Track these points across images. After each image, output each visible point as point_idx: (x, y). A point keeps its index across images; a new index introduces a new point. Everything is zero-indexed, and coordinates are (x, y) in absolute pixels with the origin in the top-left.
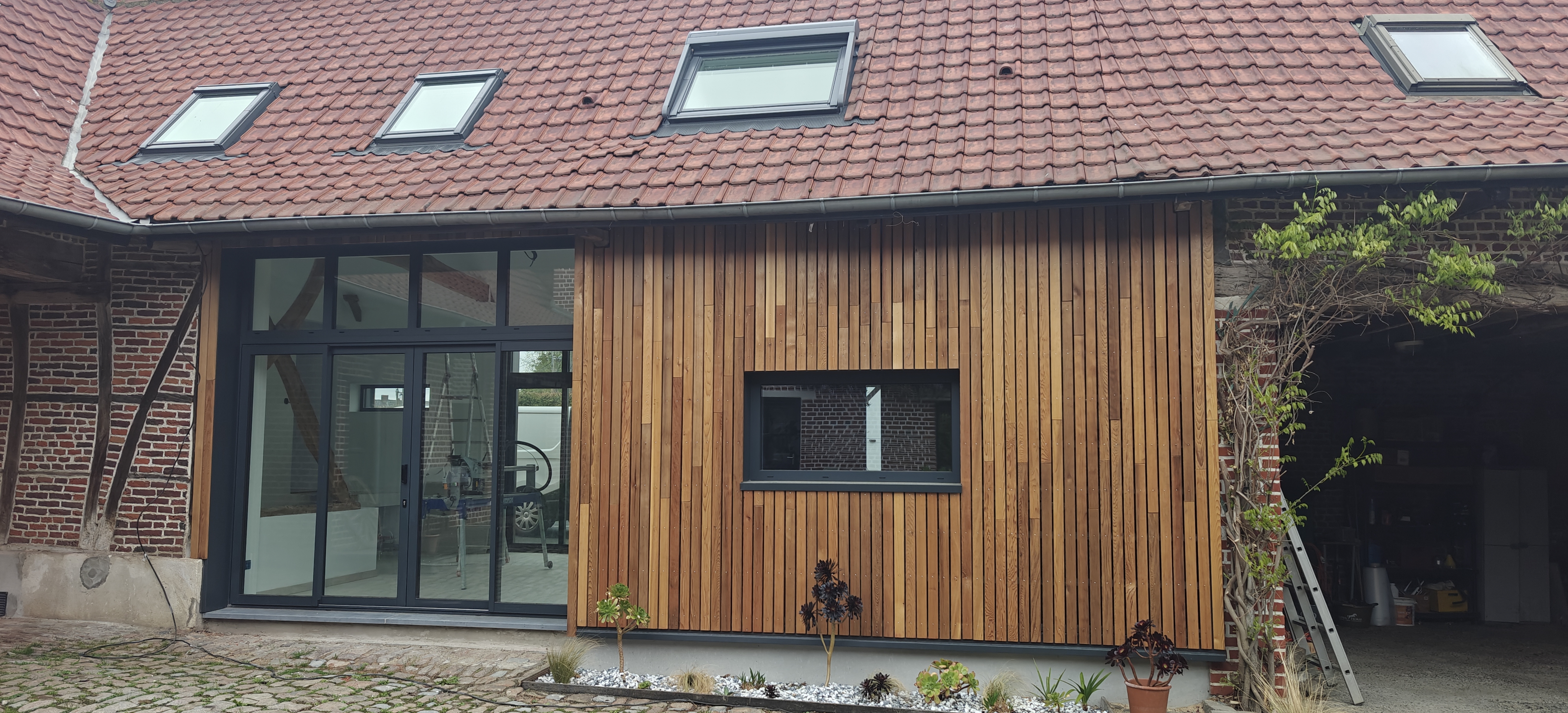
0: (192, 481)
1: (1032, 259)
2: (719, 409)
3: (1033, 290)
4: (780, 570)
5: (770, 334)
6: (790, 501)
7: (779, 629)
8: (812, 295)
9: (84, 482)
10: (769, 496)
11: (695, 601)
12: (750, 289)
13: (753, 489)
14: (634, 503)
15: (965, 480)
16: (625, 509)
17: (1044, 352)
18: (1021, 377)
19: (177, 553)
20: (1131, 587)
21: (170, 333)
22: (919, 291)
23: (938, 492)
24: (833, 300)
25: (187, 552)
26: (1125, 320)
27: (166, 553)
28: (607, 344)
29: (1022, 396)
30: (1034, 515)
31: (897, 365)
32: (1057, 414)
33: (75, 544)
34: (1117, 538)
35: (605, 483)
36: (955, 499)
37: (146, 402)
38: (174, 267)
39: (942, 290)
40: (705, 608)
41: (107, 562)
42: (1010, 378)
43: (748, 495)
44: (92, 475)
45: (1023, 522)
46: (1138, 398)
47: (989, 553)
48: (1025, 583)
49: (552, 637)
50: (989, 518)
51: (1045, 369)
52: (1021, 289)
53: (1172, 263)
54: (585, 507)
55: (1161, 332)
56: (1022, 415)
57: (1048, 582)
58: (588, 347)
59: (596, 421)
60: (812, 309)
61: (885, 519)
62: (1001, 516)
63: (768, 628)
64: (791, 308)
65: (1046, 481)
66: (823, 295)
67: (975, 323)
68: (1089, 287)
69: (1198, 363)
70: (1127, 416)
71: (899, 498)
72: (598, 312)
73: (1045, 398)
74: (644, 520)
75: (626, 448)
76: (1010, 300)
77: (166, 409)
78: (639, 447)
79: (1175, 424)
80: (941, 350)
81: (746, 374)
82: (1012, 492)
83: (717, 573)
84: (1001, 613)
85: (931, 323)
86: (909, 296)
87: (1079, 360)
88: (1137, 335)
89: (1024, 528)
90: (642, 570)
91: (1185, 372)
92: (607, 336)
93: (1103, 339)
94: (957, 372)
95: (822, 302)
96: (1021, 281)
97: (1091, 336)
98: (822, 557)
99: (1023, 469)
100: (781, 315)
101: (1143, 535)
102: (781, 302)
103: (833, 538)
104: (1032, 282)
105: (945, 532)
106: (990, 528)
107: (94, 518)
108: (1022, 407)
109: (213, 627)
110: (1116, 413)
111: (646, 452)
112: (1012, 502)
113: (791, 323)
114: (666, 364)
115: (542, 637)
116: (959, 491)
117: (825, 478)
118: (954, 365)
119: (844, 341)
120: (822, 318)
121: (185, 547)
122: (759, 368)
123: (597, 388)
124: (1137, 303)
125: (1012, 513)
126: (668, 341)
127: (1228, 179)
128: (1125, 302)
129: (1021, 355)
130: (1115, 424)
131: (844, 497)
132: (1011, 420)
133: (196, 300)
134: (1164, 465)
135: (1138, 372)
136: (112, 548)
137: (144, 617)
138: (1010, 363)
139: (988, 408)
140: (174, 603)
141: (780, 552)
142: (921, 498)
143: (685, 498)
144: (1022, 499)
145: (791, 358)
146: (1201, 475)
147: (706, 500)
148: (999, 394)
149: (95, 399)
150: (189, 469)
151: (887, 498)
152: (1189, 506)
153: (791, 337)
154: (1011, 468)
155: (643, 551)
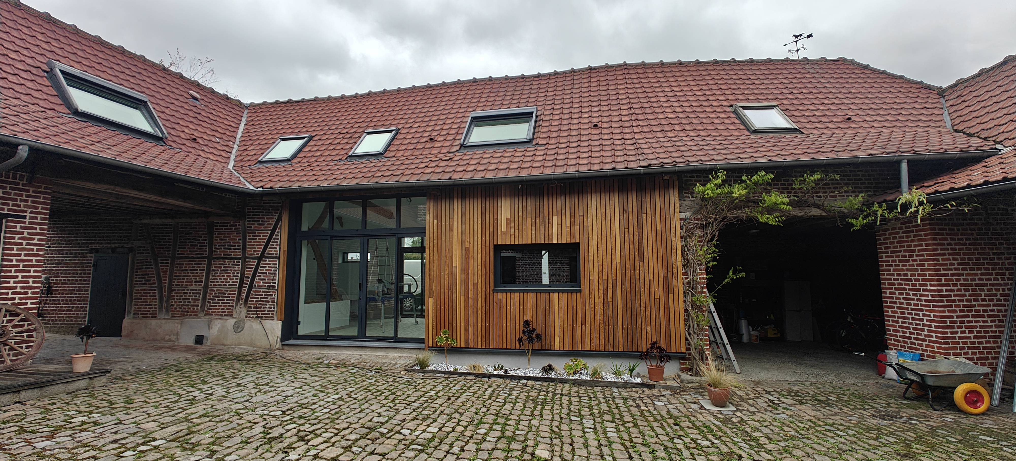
0: (277, 290)
1: (607, 199)
2: (483, 260)
3: (608, 211)
4: (509, 324)
5: (504, 229)
6: (513, 296)
7: (509, 347)
8: (520, 214)
9: (235, 291)
10: (504, 294)
11: (475, 337)
12: (495, 212)
13: (498, 292)
14: (451, 298)
15: (582, 287)
16: (447, 300)
17: (613, 235)
18: (604, 245)
19: (272, 318)
20: (649, 328)
21: (269, 232)
22: (563, 211)
23: (572, 292)
24: (529, 215)
25: (275, 318)
26: (644, 222)
27: (267, 318)
28: (439, 235)
29: (604, 253)
30: (610, 300)
31: (555, 241)
32: (618, 260)
33: (231, 316)
34: (643, 308)
35: (439, 290)
36: (579, 294)
37: (260, 259)
38: (271, 207)
39: (572, 211)
40: (479, 339)
41: (244, 322)
42: (600, 246)
43: (496, 294)
44: (238, 288)
45: (606, 303)
46: (650, 253)
47: (592, 316)
48: (606, 327)
49: (419, 351)
50: (592, 302)
51: (613, 242)
52: (603, 211)
53: (662, 200)
54: (431, 299)
55: (658, 227)
56: (605, 260)
57: (616, 326)
58: (432, 235)
59: (435, 265)
60: (521, 219)
61: (551, 303)
62: (597, 301)
63: (504, 347)
64: (512, 219)
65: (614, 287)
66: (525, 213)
67: (586, 224)
68: (630, 210)
69: (673, 239)
70: (646, 260)
71: (556, 294)
72: (436, 221)
73: (614, 254)
74: (454, 304)
75: (447, 276)
76: (599, 215)
77: (267, 262)
78: (452, 275)
79: (665, 264)
80: (573, 235)
81: (495, 245)
82: (601, 291)
83: (484, 325)
84: (597, 339)
85: (568, 224)
86: (559, 213)
87: (627, 238)
88: (649, 228)
89: (606, 305)
90: (454, 324)
91: (669, 242)
92: (439, 231)
93: (636, 230)
94: (579, 243)
95: (525, 216)
96: (603, 207)
97: (631, 229)
98: (526, 318)
99: (605, 282)
100: (508, 221)
101: (653, 308)
102: (508, 216)
103: (530, 311)
104: (608, 208)
105: (575, 308)
106: (592, 306)
107: (239, 305)
108: (604, 257)
109: (286, 348)
110: (641, 259)
111: (455, 277)
112: (601, 295)
113: (512, 225)
114: (462, 242)
115: (415, 351)
116: (580, 291)
117: (527, 287)
118: (577, 241)
119: (533, 232)
120: (525, 223)
121: (275, 316)
122: (500, 243)
123: (435, 252)
124: (649, 216)
125: (601, 300)
126: (463, 233)
127: (683, 166)
128: (644, 215)
129: (604, 236)
130: (641, 264)
131: (534, 294)
132: (600, 262)
133: (279, 219)
134: (661, 279)
135: (650, 243)
136: (246, 317)
137: (258, 344)
138: (600, 240)
139: (591, 258)
140: (270, 338)
141: (509, 316)
142: (565, 294)
143: (471, 295)
144: (605, 294)
145: (512, 239)
146: (675, 283)
147: (479, 296)
148: (595, 252)
149: (240, 258)
150: (276, 285)
151: (552, 294)
152: (671, 295)
153: (512, 230)
154: (601, 281)
155: (455, 316)
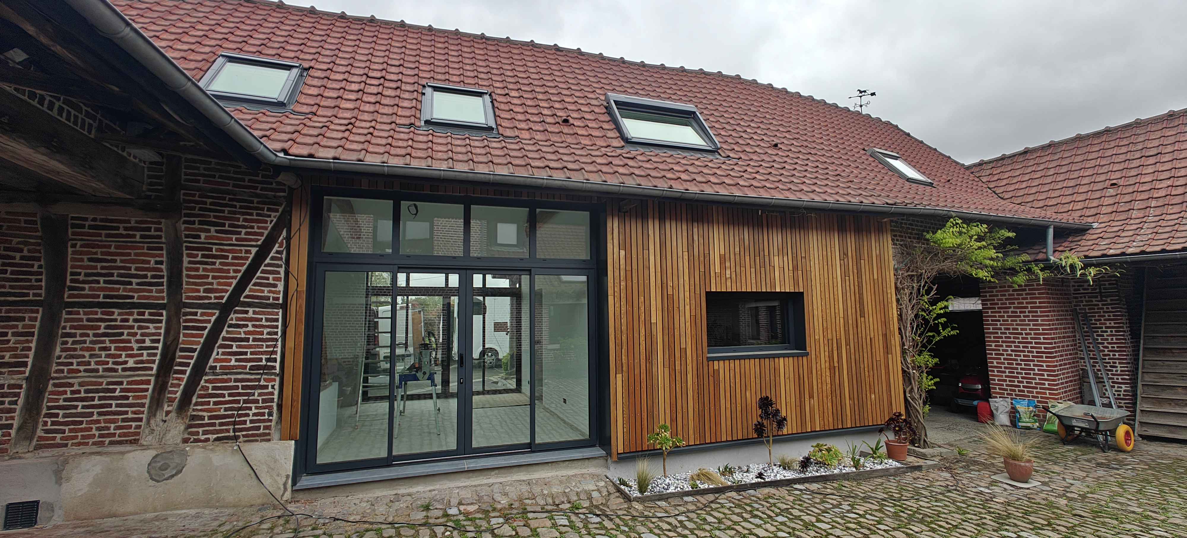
0: (282, 375)
2: (693, 313)
3: (829, 254)
4: (728, 406)
5: (718, 270)
6: (732, 365)
7: (729, 439)
8: (737, 249)
9: (148, 382)
10: (721, 363)
11: (685, 428)
12: (707, 245)
13: (713, 359)
14: (649, 373)
15: (808, 349)
16: (643, 376)
17: (835, 285)
18: (827, 296)
19: (266, 438)
20: (873, 396)
21: (254, 250)
22: (785, 250)
23: (797, 356)
24: (747, 254)
25: (275, 434)
26: (863, 270)
28: (629, 273)
29: (828, 307)
30: (836, 365)
31: (778, 290)
32: (842, 315)
33: (135, 442)
34: (867, 373)
35: (631, 361)
36: (805, 359)
37: (226, 309)
38: (257, 196)
39: (794, 251)
40: (691, 432)
41: (184, 454)
42: (823, 297)
43: (711, 363)
44: (157, 376)
45: (832, 368)
46: (870, 307)
47: (820, 386)
48: (834, 398)
50: (819, 368)
51: (836, 293)
52: (825, 253)
53: (877, 245)
54: (619, 376)
55: (876, 277)
56: (829, 315)
57: (843, 397)
58: (617, 274)
59: (624, 321)
60: (737, 257)
61: (776, 371)
62: (823, 366)
63: (724, 439)
64: (727, 256)
65: (839, 348)
66: (742, 249)
67: (808, 269)
68: (850, 254)
69: (889, 291)
70: (866, 316)
71: (781, 360)
72: (622, 253)
73: (837, 307)
74: (655, 382)
75: (642, 338)
76: (821, 258)
77: (251, 315)
78: (650, 337)
79: (883, 320)
80: (796, 283)
81: (706, 292)
82: (827, 354)
83: (696, 410)
84: (826, 415)
85: (791, 268)
86: (782, 251)
87: (848, 288)
88: (868, 278)
89: (832, 371)
90: (655, 413)
91: (885, 294)
92: (629, 268)
93: (856, 279)
94: (803, 293)
95: (742, 253)
96: (824, 249)
97: (851, 277)
99: (830, 342)
100: (723, 259)
101: (875, 372)
102: (722, 252)
103: (753, 384)
104: (829, 250)
105: (802, 376)
106: (819, 372)
107: (160, 415)
108: (828, 311)
109: (300, 496)
110: (862, 315)
111: (654, 340)
112: (827, 359)
113: (728, 264)
114: (663, 286)
116: (807, 354)
117: (735, 351)
118: (801, 290)
119: (753, 275)
120: (743, 262)
121: (272, 431)
122: (713, 290)
123: (623, 300)
124: (866, 262)
125: (827, 364)
126: (663, 272)
127: (901, 208)
128: (862, 261)
129: (827, 285)
130: (863, 319)
131: (757, 360)
132: (824, 318)
133: (284, 222)
134: (881, 337)
135: (869, 294)
136: (185, 441)
138: (822, 289)
139: (815, 312)
140: (266, 480)
141: (728, 394)
142: (791, 359)
143: (678, 367)
144: (831, 357)
145: (729, 284)
146: (893, 342)
147: (689, 368)
148: (819, 305)
149: (163, 307)
150: (277, 365)
151: (776, 360)
152: (890, 356)
153: (728, 272)
154: (826, 342)
155: (656, 401)
